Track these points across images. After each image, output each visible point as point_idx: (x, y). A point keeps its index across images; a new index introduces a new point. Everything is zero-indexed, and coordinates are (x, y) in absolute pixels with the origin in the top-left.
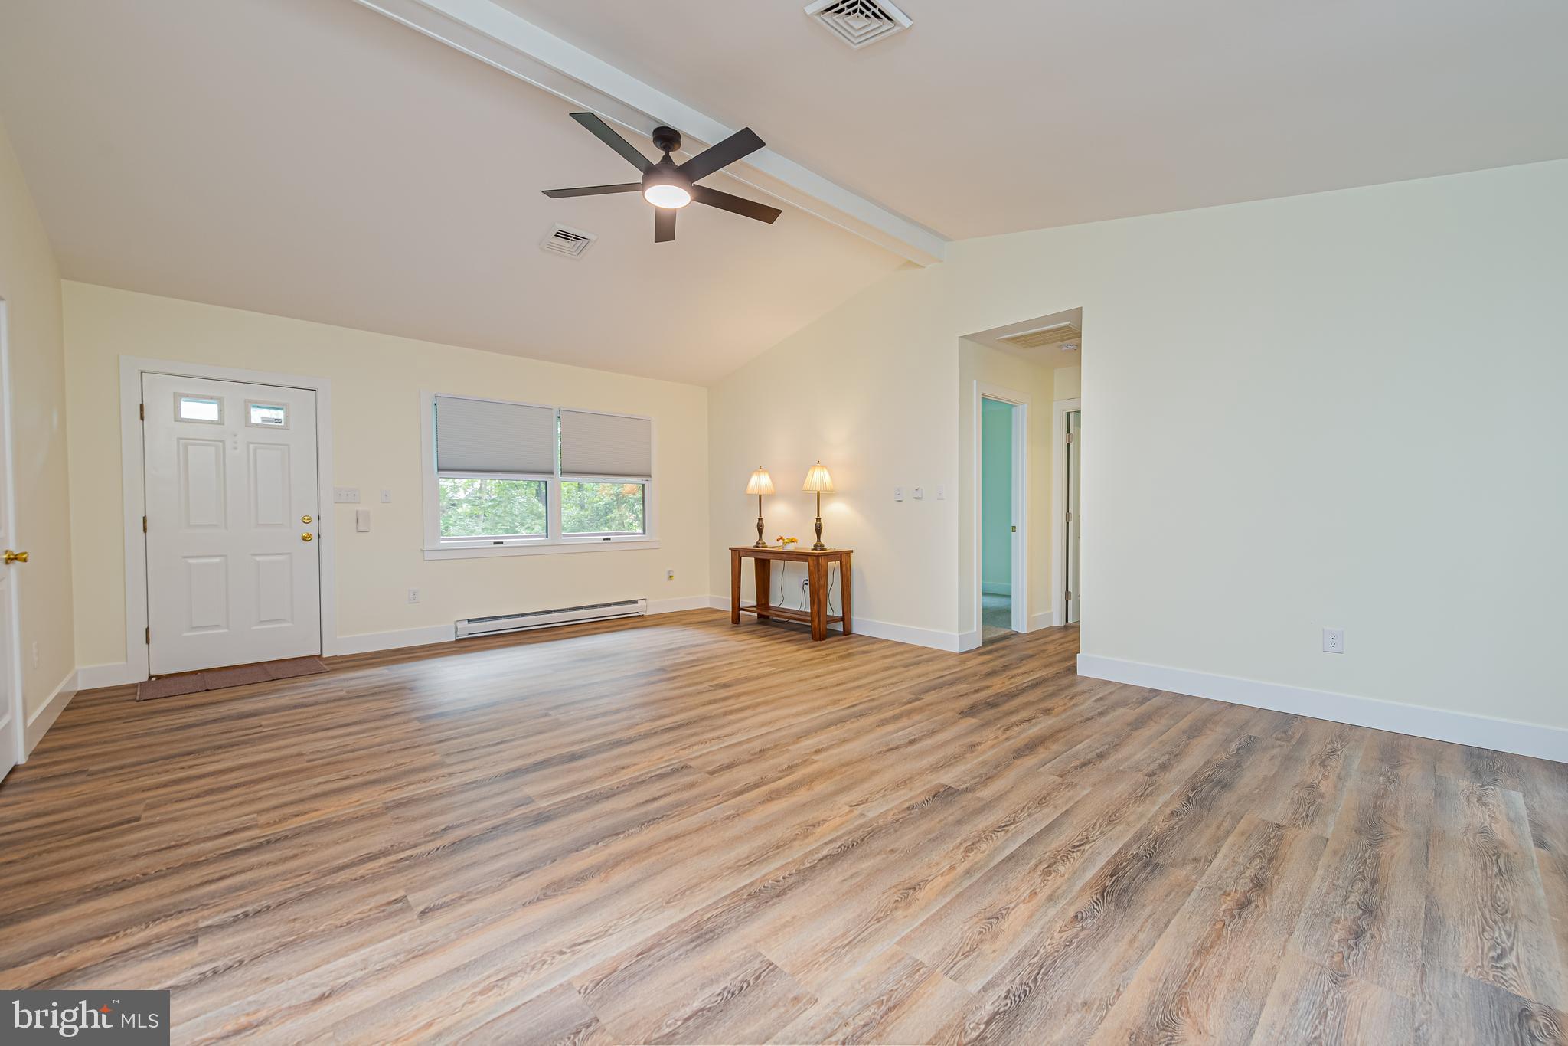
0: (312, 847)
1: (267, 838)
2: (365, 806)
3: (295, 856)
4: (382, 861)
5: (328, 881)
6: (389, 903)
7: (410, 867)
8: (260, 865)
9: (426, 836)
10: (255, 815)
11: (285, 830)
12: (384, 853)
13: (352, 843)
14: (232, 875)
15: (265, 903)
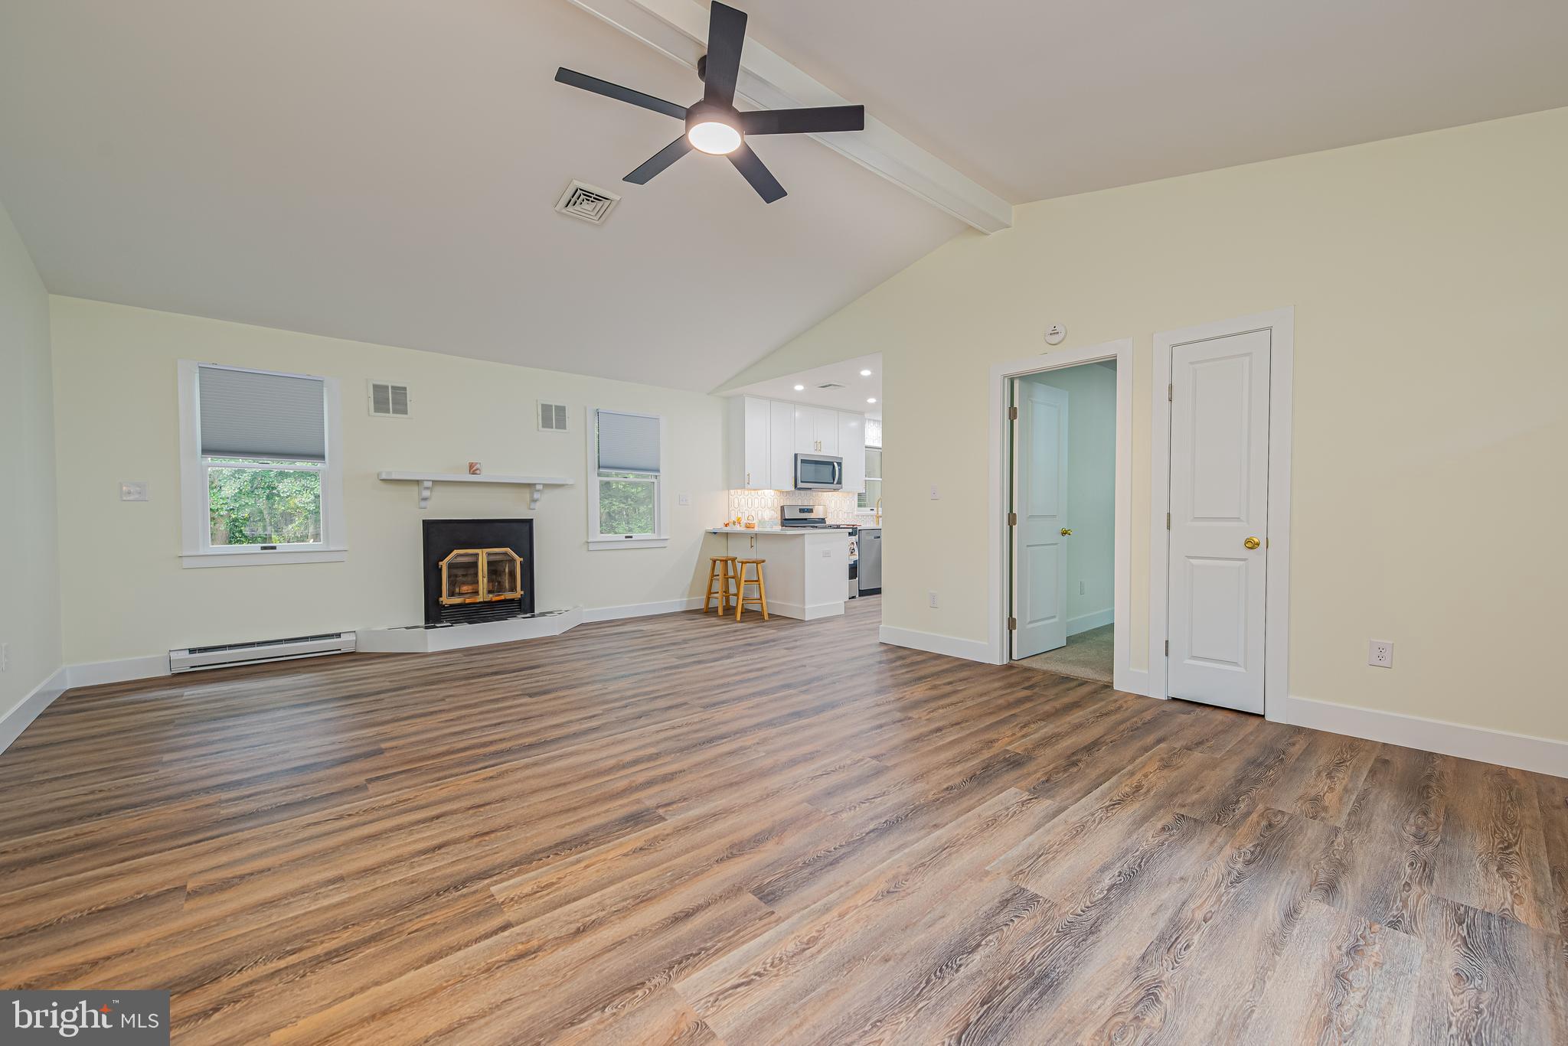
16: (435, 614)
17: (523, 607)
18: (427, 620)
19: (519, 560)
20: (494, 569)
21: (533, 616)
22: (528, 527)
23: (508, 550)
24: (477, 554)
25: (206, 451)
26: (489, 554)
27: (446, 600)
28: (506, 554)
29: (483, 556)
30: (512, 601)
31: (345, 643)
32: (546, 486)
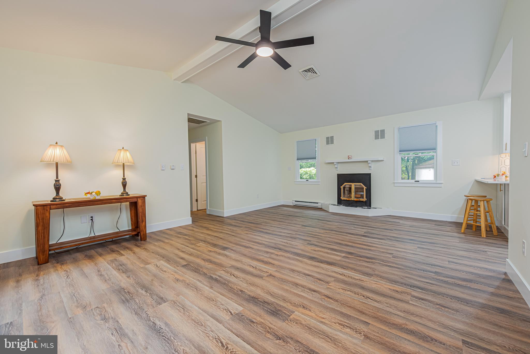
0: (401, 277)
1: (411, 288)
2: (376, 280)
3: (406, 277)
4: (389, 264)
5: (403, 267)
6: (395, 258)
7: (385, 261)
8: (416, 280)
9: (374, 263)
10: (410, 302)
11: (404, 287)
12: (387, 266)
13: (391, 272)
14: (425, 282)
15: (419, 271)
16: (340, 202)
17: (367, 204)
18: (338, 203)
19: (365, 188)
20: (357, 190)
21: (370, 208)
22: (369, 176)
23: (361, 184)
24: (351, 185)
25: (298, 159)
26: (355, 185)
27: (342, 198)
28: (360, 185)
29: (353, 185)
30: (363, 201)
31: (319, 206)
32: (372, 161)
